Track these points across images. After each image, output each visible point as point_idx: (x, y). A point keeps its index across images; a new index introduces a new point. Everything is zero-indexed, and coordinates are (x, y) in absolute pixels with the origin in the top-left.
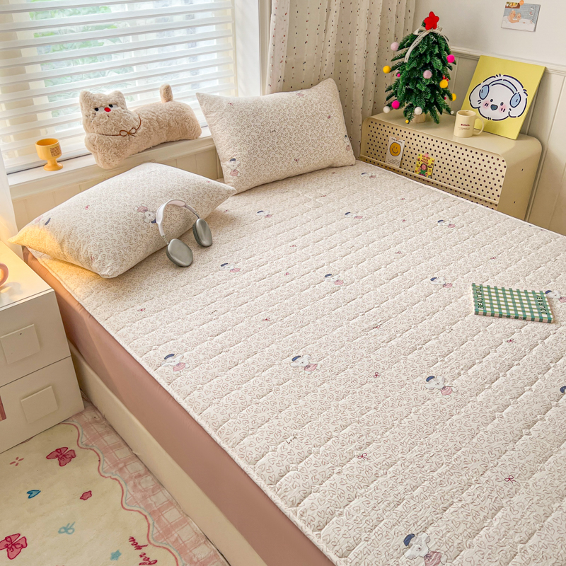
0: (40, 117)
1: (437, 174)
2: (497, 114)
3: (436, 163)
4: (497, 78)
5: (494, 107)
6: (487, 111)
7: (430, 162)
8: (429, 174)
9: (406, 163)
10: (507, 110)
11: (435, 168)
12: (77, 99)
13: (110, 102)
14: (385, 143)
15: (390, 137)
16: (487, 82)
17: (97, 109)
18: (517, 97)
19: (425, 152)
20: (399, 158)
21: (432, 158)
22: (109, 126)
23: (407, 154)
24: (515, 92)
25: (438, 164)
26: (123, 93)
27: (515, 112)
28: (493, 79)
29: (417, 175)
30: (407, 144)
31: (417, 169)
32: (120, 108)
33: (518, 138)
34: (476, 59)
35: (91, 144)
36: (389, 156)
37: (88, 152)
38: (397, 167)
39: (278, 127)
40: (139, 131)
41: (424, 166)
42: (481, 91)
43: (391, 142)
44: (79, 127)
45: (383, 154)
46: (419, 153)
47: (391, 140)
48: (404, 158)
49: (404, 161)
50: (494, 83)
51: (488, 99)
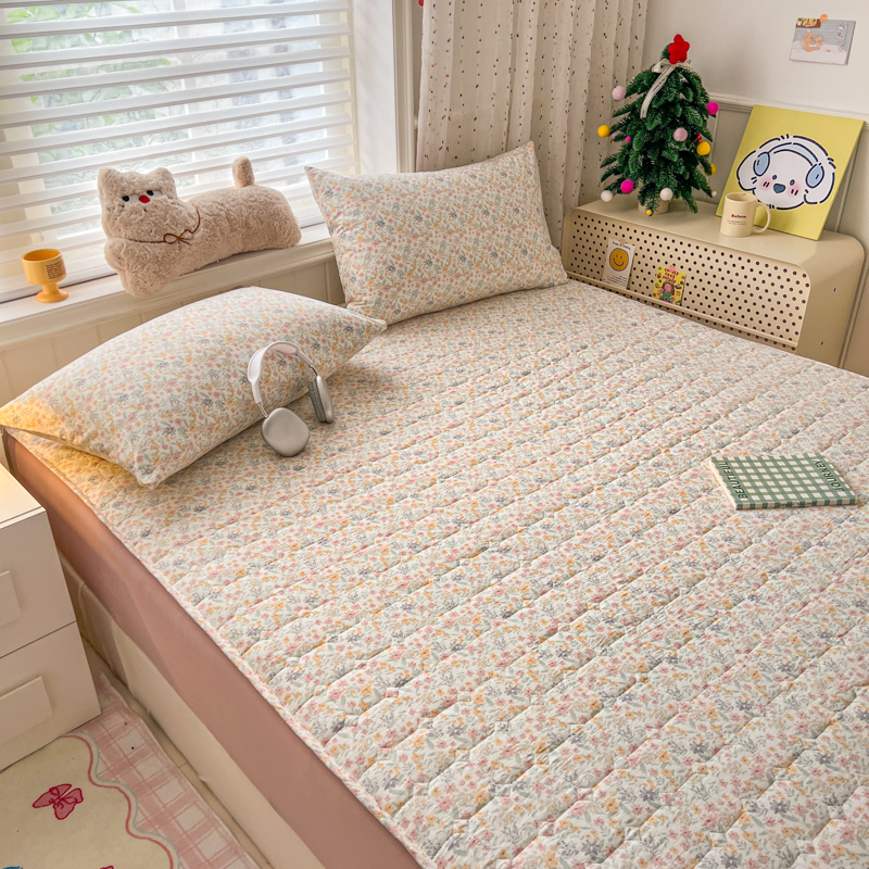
0: (31, 213)
1: (690, 298)
2: (785, 199)
3: (688, 280)
4: (782, 141)
5: (779, 188)
6: (767, 196)
7: (678, 279)
8: (677, 298)
9: (637, 282)
11: (687, 289)
13: (148, 187)
14: (601, 249)
15: (610, 241)
16: (767, 148)
17: (126, 198)
18: (817, 170)
19: (670, 263)
20: (626, 273)
21: (682, 273)
22: (145, 227)
23: (639, 267)
24: (814, 162)
25: (692, 283)
27: (815, 195)
28: (776, 143)
29: (656, 300)
30: (639, 251)
31: (656, 291)
32: (165, 197)
33: (822, 237)
34: (746, 111)
35: (116, 256)
36: (609, 271)
38: (623, 289)
40: (197, 235)
41: (668, 287)
42: (756, 163)
43: (612, 247)
45: (596, 269)
46: (658, 265)
47: (612, 244)
48: (635, 273)
49: (634, 279)
50: (778, 150)
51: (770, 174)
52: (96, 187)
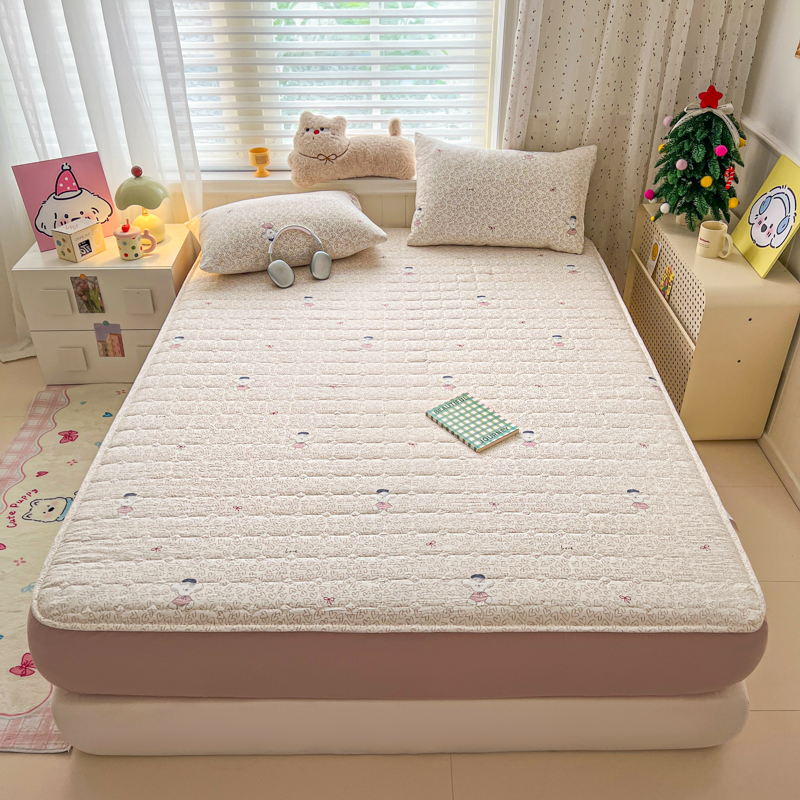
0: (266, 127)
1: (674, 295)
2: (762, 238)
3: (674, 280)
4: (781, 190)
5: (764, 228)
6: (757, 232)
7: (671, 278)
8: (668, 293)
10: (772, 236)
11: (674, 287)
12: (297, 117)
13: (322, 126)
14: (651, 240)
15: (655, 235)
16: (771, 193)
17: (308, 130)
18: (786, 221)
20: (655, 263)
21: (674, 273)
22: (309, 148)
23: (661, 261)
24: (787, 213)
25: (676, 283)
26: (347, 119)
27: (778, 240)
28: (778, 190)
29: (659, 291)
30: (662, 249)
31: (663, 283)
32: (329, 133)
33: (766, 277)
34: (777, 157)
36: (650, 260)
37: (289, 168)
39: (478, 187)
40: (339, 159)
41: (667, 283)
42: (763, 203)
43: (655, 241)
44: (290, 142)
45: (647, 256)
46: (667, 263)
47: (655, 238)
48: (659, 265)
49: (658, 270)
50: (777, 196)
51: (765, 215)
52: (298, 120)
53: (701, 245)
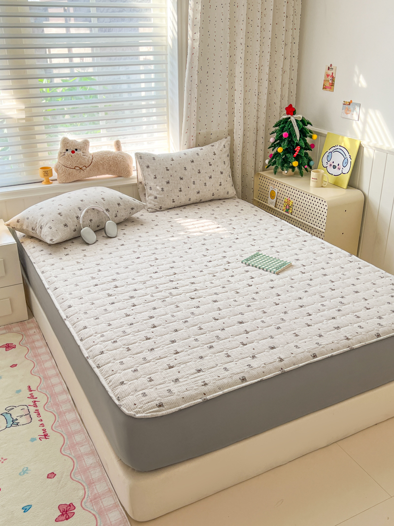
1: (295, 211)
2: (336, 172)
3: (294, 204)
4: (336, 148)
5: (334, 167)
6: (331, 170)
7: (291, 203)
8: (291, 211)
9: (279, 204)
10: (341, 169)
11: (294, 208)
13: (76, 147)
14: (268, 190)
15: (270, 186)
16: (331, 150)
17: (67, 150)
18: (346, 160)
19: (288, 197)
20: (275, 200)
21: (292, 201)
22: (69, 163)
23: (279, 198)
24: (345, 157)
25: (295, 205)
27: (346, 170)
28: (334, 148)
29: (284, 212)
30: (279, 191)
31: (284, 208)
32: (81, 152)
33: (347, 188)
34: (325, 136)
36: (270, 200)
38: (273, 206)
40: (88, 169)
41: (288, 206)
42: (328, 156)
43: (271, 189)
45: (266, 198)
46: (285, 197)
47: (271, 188)
48: (278, 200)
49: (277, 203)
50: (335, 151)
51: (331, 161)
53: (313, 181)
